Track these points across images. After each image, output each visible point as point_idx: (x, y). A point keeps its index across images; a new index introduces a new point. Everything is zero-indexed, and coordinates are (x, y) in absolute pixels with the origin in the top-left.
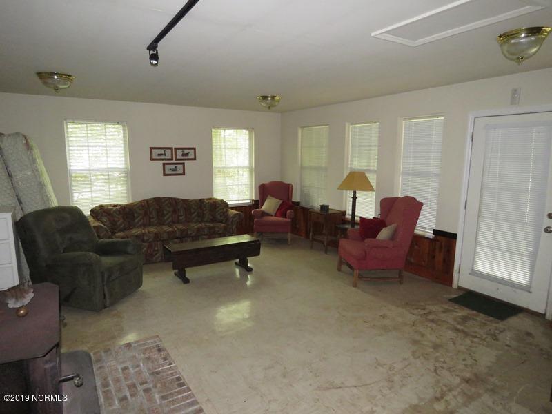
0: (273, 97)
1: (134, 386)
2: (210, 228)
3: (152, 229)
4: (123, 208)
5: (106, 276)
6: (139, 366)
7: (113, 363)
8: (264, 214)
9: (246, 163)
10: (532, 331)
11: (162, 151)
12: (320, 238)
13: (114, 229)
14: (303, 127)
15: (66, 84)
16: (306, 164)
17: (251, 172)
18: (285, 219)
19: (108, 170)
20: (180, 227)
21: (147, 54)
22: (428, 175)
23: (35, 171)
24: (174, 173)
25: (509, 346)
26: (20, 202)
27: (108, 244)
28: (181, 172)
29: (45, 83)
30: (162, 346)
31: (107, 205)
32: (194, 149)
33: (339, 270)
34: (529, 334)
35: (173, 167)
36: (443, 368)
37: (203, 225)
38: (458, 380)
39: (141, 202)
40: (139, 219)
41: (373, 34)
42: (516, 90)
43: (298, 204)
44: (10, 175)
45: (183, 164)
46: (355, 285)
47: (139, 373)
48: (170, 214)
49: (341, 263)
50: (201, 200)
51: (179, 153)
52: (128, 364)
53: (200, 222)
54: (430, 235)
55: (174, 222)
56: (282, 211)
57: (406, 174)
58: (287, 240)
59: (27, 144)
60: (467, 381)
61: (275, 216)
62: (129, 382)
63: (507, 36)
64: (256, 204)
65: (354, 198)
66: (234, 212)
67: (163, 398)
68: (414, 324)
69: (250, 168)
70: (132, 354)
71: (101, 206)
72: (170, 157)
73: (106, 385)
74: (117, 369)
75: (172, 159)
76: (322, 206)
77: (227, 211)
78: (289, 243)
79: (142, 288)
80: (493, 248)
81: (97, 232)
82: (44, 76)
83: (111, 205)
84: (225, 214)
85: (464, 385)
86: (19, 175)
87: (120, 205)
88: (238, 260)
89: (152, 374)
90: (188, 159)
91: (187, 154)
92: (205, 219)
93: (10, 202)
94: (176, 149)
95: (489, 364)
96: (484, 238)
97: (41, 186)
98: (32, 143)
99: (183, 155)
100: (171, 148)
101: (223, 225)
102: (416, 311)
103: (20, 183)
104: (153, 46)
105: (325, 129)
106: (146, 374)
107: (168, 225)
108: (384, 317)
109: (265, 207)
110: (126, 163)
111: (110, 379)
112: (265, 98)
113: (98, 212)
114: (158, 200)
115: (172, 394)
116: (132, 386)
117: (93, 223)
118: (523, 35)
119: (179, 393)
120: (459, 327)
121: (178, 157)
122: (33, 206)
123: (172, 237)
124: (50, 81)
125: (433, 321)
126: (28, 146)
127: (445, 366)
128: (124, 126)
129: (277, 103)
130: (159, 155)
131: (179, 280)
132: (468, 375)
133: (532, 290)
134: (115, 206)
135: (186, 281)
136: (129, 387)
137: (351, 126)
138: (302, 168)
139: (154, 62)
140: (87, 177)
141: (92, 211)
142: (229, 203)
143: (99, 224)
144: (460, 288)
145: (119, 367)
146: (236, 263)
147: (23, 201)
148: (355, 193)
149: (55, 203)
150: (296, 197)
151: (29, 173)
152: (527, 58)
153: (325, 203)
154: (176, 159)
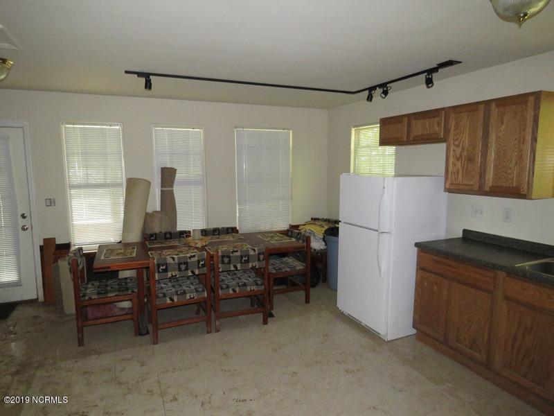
10: (37, 314)
25: (28, 332)
34: (36, 317)
38: (9, 378)
60: (17, 373)
85: (17, 377)
95: (24, 352)
132: (14, 369)
133: (22, 283)
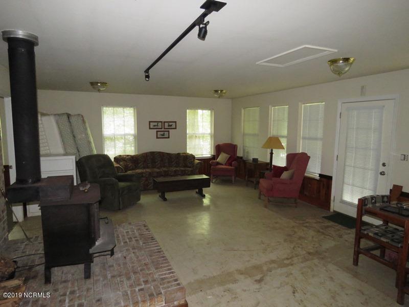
0: (222, 91)
1: (131, 238)
2: (182, 171)
3: (148, 170)
4: (132, 157)
5: (121, 192)
6: (134, 231)
7: (122, 229)
8: (218, 163)
9: (209, 131)
11: (156, 124)
12: (252, 179)
13: (127, 168)
14: (244, 108)
15: (104, 88)
16: (246, 132)
17: (211, 137)
18: (230, 167)
19: (125, 135)
20: (165, 169)
21: (144, 75)
22: (316, 139)
23: (87, 134)
24: (163, 137)
26: (79, 151)
27: (123, 176)
28: (167, 136)
29: (94, 88)
30: (146, 225)
31: (124, 155)
32: (176, 122)
33: (260, 198)
35: (162, 133)
36: (299, 247)
37: (178, 169)
39: (142, 154)
40: (141, 164)
41: (257, 63)
42: (363, 87)
43: (241, 158)
44: (74, 137)
45: (169, 131)
46: (266, 207)
47: (134, 234)
48: (159, 162)
49: (260, 194)
50: (178, 154)
51: (166, 124)
52: (129, 230)
53: (177, 167)
54: (317, 177)
55: (161, 167)
56: (229, 162)
57: (304, 138)
58: (232, 181)
59: (83, 120)
60: (310, 253)
61: (225, 165)
62: (129, 237)
63: (334, 62)
64: (214, 157)
65: (272, 154)
66: (198, 161)
67: (144, 243)
68: (293, 227)
69: (211, 134)
70: (131, 227)
71: (120, 156)
72: (161, 127)
73: (118, 237)
74: (123, 232)
75: (162, 129)
76: (253, 159)
77: (194, 161)
78: (233, 182)
79: (140, 202)
80: (353, 185)
81: (117, 170)
82: (93, 84)
83: (125, 155)
84: (192, 163)
85: (306, 255)
86: (79, 137)
87: (131, 156)
88: (197, 190)
89: (140, 235)
90: (172, 129)
91: (171, 125)
92: (181, 165)
93: (73, 151)
94: (164, 122)
96: (348, 179)
97: (89, 142)
98: (85, 119)
99: (168, 126)
100: (161, 122)
101: (190, 169)
102: (297, 222)
103: (79, 141)
104: (147, 71)
105: (257, 109)
106: (137, 234)
107: (158, 168)
108: (276, 223)
109: (219, 160)
110: (135, 131)
111: (120, 236)
112: (216, 91)
113: (118, 159)
114: (152, 153)
115: (148, 243)
116: (130, 239)
117: (116, 165)
118: (341, 62)
119: (152, 242)
120: (321, 230)
121: (166, 127)
122: (85, 154)
123: (159, 175)
124: (96, 86)
125: (306, 227)
126: (84, 121)
127: (301, 246)
128: (134, 108)
129: (224, 95)
130: (154, 126)
131: (161, 199)
134: (128, 156)
135: (165, 199)
136: (129, 238)
137: (273, 108)
138: (244, 135)
139: (147, 79)
140: (113, 139)
141: (115, 158)
142: (196, 156)
143: (118, 165)
144: (334, 211)
145: (125, 231)
146: (196, 192)
147: (80, 150)
148: (272, 150)
149: (95, 153)
150: (240, 153)
151: (84, 136)
152: (344, 73)
153: (255, 157)
154: (164, 129)
